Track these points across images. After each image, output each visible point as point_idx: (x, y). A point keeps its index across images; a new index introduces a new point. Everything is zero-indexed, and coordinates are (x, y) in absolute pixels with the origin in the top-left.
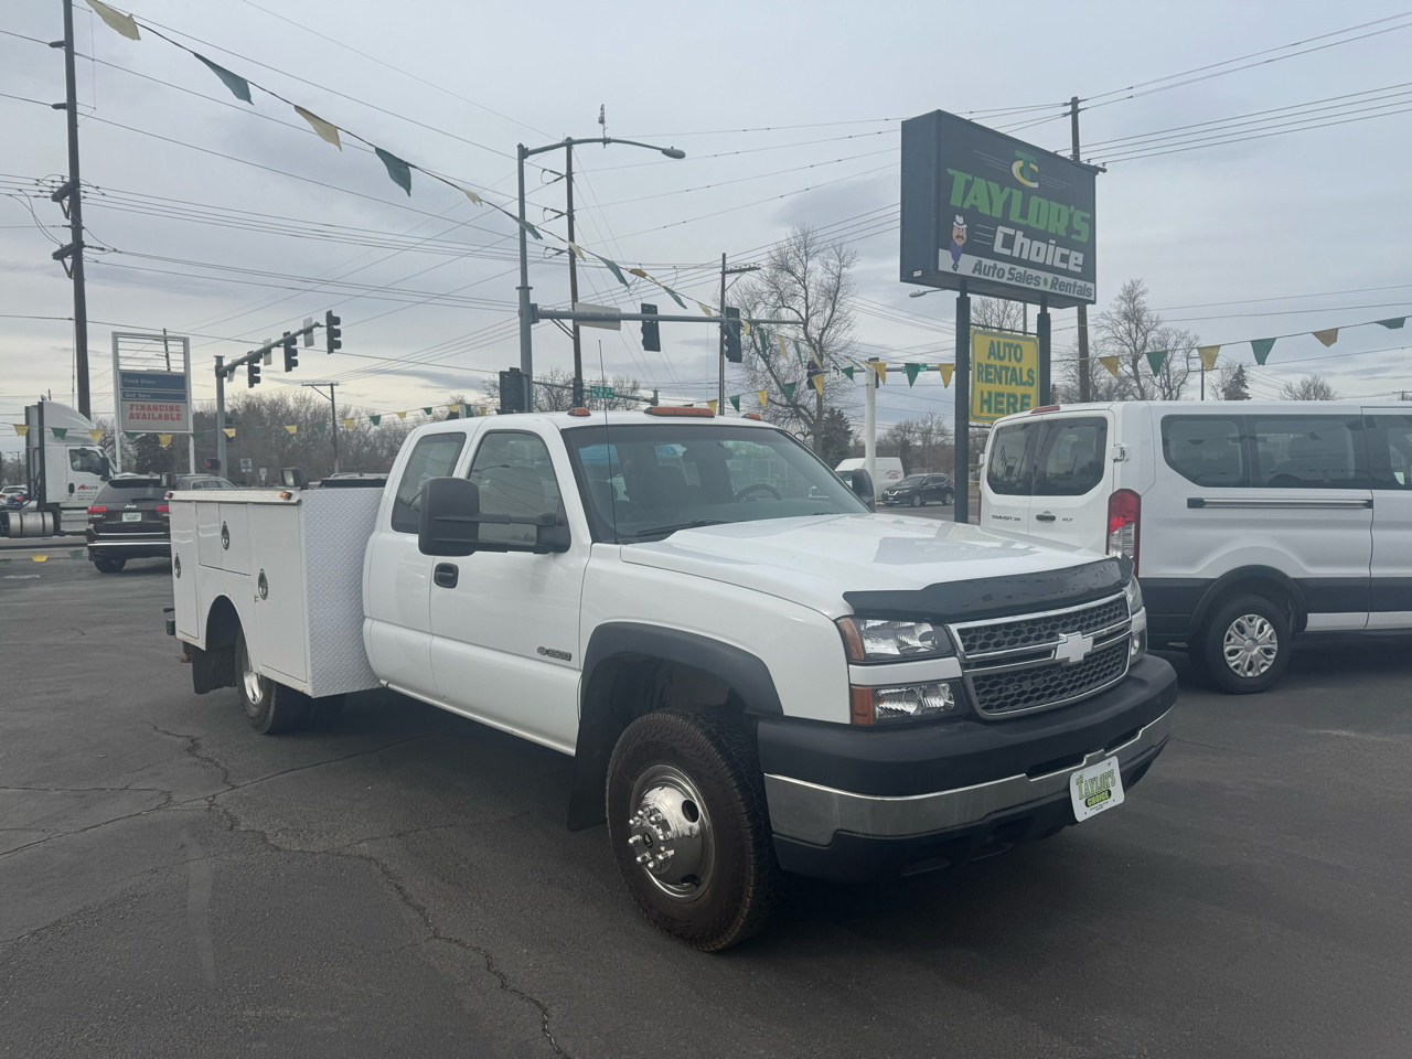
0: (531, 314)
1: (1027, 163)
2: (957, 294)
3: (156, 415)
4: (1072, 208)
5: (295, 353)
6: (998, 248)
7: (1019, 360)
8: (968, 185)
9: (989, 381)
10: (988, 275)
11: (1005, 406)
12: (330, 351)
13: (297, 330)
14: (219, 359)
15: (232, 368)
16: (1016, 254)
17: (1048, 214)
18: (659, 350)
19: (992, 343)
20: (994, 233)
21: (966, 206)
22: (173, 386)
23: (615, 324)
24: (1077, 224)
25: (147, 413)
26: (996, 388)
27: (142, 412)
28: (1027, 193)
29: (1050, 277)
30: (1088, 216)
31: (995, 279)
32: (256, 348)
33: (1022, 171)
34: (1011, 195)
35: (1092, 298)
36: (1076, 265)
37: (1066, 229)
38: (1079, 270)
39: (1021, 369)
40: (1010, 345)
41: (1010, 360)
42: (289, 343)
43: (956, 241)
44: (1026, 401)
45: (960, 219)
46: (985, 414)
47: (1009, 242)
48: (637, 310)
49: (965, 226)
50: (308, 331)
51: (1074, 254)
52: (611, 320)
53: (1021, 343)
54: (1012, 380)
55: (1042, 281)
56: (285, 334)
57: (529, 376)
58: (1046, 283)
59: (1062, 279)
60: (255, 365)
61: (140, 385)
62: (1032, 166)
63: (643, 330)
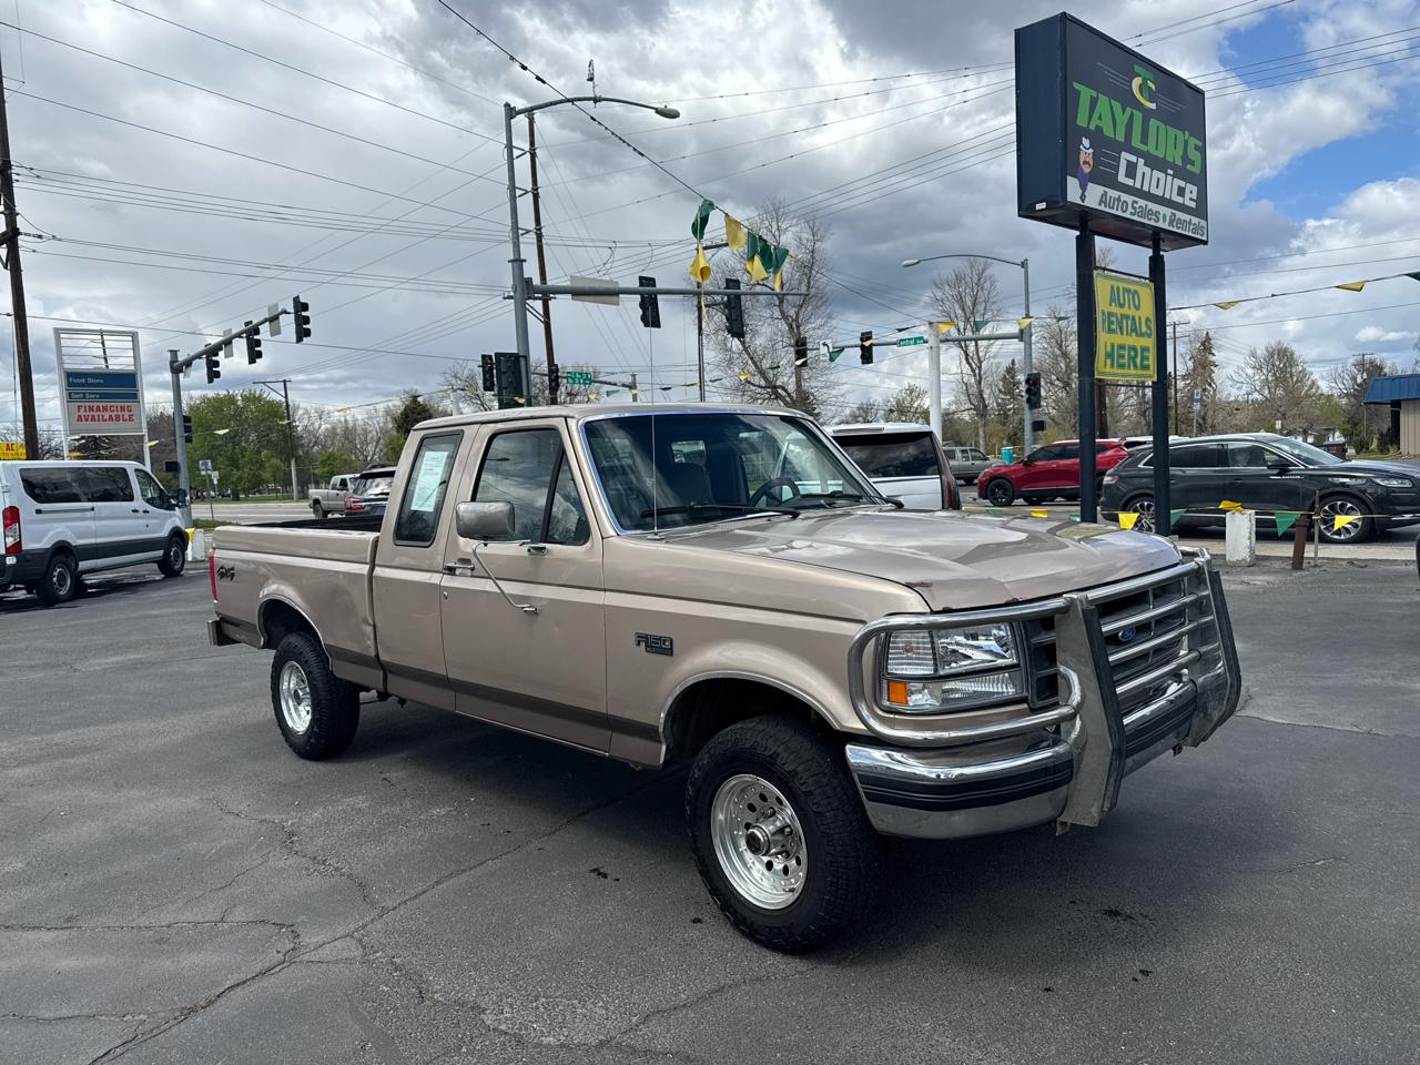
0: (525, 290)
1: (1145, 80)
2: (1078, 233)
3: (107, 416)
4: (1187, 133)
5: (258, 343)
6: (1122, 178)
7: (1137, 308)
8: (1094, 102)
9: (1111, 331)
10: (1113, 208)
11: (1126, 361)
12: (299, 340)
13: (262, 319)
14: (174, 353)
15: (188, 363)
16: (1138, 186)
17: (1164, 139)
18: (659, 326)
19: (1112, 287)
20: (1118, 160)
21: (1092, 127)
22: (123, 385)
23: (614, 298)
24: (1194, 155)
25: (96, 414)
26: (1117, 339)
27: (92, 413)
28: (1147, 114)
29: (1168, 211)
30: (1200, 144)
31: (1120, 213)
32: (214, 341)
33: (1141, 86)
34: (1132, 113)
35: (1204, 238)
36: (1191, 199)
37: (1182, 158)
38: (1193, 205)
39: (1140, 318)
40: (1128, 291)
41: (1129, 307)
42: (251, 332)
43: (1083, 167)
44: (1146, 354)
45: (1086, 142)
46: (1108, 369)
47: (1131, 170)
48: (636, 284)
49: (1091, 151)
50: (273, 319)
51: (1190, 187)
52: (609, 294)
53: (1137, 288)
54: (1132, 330)
55: (1161, 217)
56: (247, 324)
57: (526, 358)
58: (1164, 221)
59: (1179, 215)
60: (214, 358)
61: (87, 385)
62: (1150, 84)
63: (642, 305)
